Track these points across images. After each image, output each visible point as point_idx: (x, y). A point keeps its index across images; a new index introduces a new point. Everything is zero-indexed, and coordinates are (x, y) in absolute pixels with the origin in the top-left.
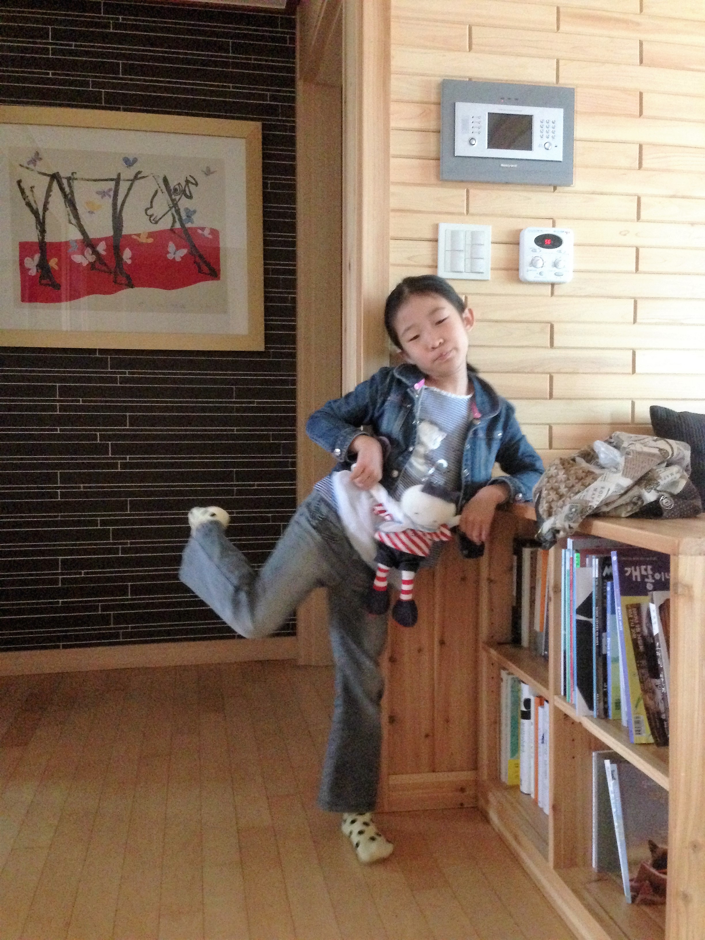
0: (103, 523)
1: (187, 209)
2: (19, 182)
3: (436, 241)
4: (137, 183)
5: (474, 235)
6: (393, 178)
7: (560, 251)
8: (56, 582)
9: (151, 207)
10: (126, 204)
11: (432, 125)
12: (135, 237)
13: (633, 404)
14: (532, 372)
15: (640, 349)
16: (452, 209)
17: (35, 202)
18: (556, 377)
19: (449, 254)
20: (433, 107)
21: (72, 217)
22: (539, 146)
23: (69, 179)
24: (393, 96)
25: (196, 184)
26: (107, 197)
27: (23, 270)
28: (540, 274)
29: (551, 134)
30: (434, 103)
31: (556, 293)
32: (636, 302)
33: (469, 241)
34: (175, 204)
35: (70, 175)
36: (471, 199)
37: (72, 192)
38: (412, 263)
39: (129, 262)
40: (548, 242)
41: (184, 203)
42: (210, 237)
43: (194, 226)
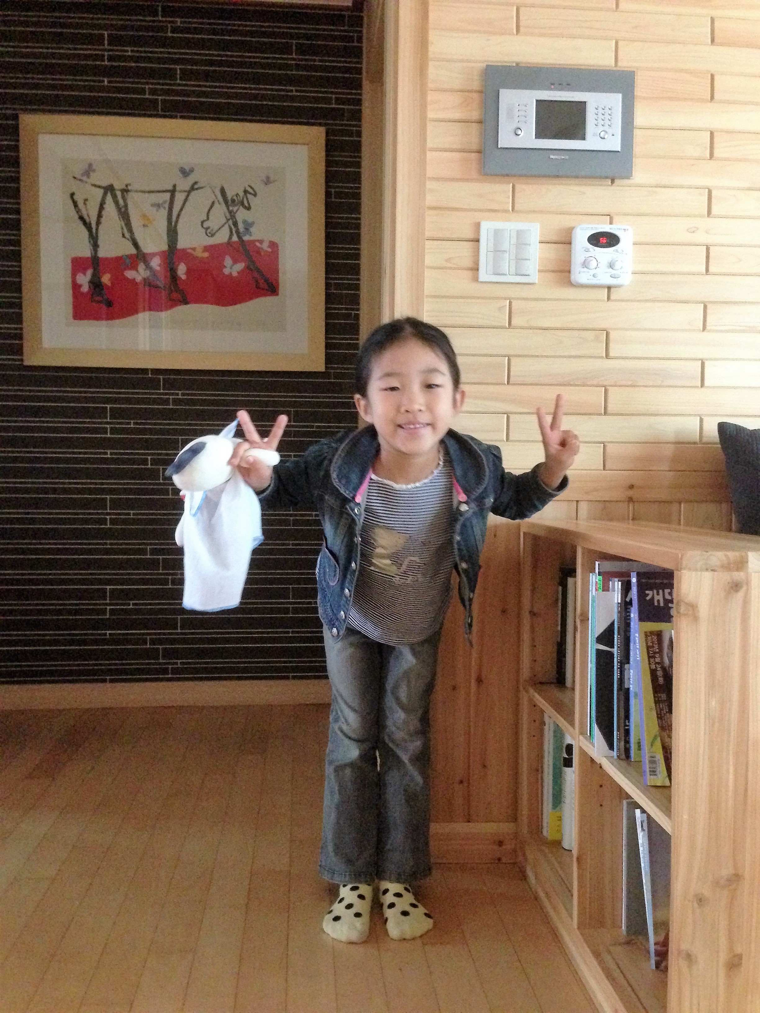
0: (153, 552)
1: (245, 222)
2: (72, 195)
3: (478, 241)
4: (193, 194)
5: (519, 234)
6: (430, 172)
7: (617, 251)
8: (104, 612)
9: (208, 218)
10: (181, 217)
11: (475, 115)
12: (189, 251)
13: (701, 421)
14: (584, 385)
15: (711, 359)
16: (493, 206)
17: (88, 216)
18: (611, 390)
19: (491, 255)
20: (475, 96)
21: (125, 230)
22: (594, 135)
23: (125, 191)
24: (430, 85)
25: (255, 195)
26: (162, 209)
27: (76, 287)
28: (594, 276)
29: (607, 122)
30: (476, 91)
31: (612, 297)
32: (705, 307)
33: (514, 241)
34: (232, 216)
35: (124, 187)
36: (517, 195)
37: (126, 206)
38: (449, 265)
39: (184, 277)
40: (603, 240)
41: (241, 215)
42: (269, 250)
43: (252, 238)
